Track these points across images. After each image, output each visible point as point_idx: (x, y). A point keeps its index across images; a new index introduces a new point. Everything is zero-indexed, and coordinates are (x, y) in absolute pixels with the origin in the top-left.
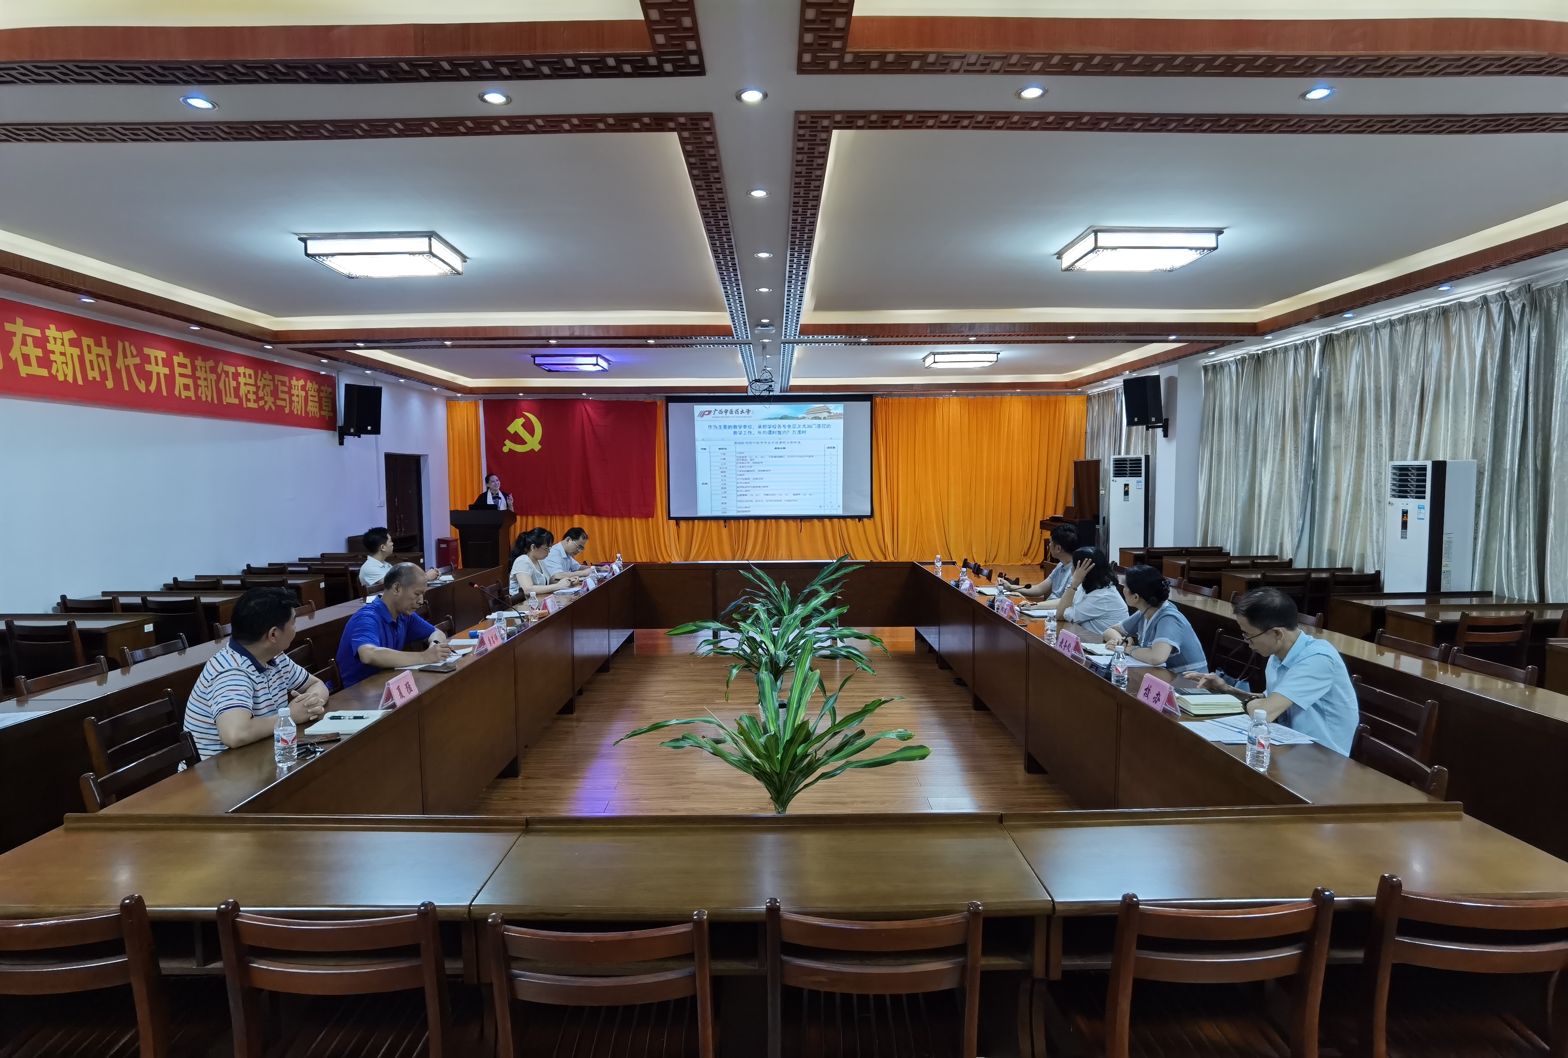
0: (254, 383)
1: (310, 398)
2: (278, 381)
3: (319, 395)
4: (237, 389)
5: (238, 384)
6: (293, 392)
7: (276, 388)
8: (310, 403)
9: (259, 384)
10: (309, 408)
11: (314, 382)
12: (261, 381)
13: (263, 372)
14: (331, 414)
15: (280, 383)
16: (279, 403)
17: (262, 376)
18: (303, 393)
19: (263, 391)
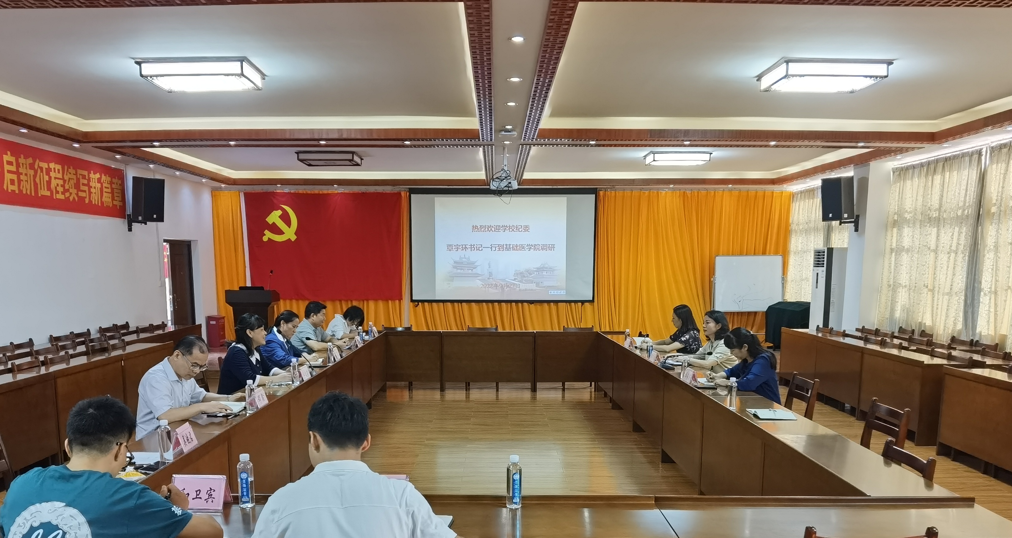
0: (61, 177)
1: (105, 190)
2: (80, 174)
3: (111, 186)
4: (49, 183)
5: (50, 178)
6: (92, 184)
7: (78, 180)
8: (105, 194)
9: (66, 178)
10: (104, 199)
11: (107, 175)
12: (67, 175)
13: (69, 168)
14: (121, 204)
15: (81, 177)
16: (82, 194)
17: (68, 170)
18: (99, 185)
19: (68, 184)
